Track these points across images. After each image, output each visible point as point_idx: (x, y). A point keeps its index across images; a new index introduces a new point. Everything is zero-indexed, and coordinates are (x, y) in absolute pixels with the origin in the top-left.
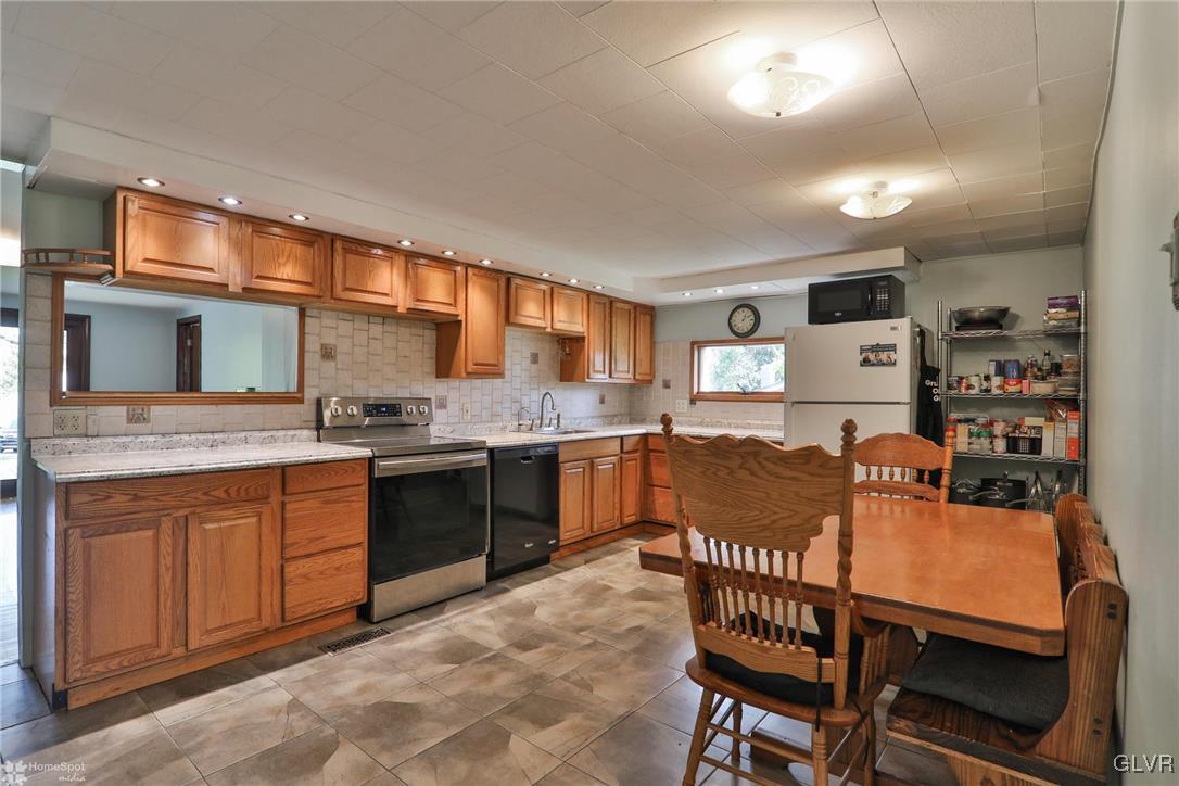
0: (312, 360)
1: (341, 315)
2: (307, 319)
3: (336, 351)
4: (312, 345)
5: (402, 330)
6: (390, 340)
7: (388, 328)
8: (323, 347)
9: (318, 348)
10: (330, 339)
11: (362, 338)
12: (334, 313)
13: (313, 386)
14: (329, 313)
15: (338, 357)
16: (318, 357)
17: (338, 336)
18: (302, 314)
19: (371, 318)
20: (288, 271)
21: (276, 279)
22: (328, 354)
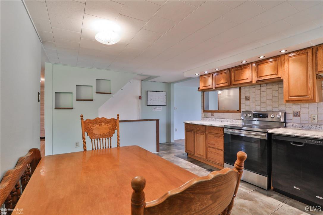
0: (243, 101)
1: (251, 87)
2: (241, 90)
3: (250, 97)
4: (243, 97)
5: (274, 87)
6: (269, 91)
7: (268, 87)
8: (246, 97)
9: (244, 97)
10: (248, 94)
11: (258, 92)
12: (249, 87)
13: (244, 108)
14: (247, 87)
15: (251, 99)
16: (244, 100)
17: (250, 93)
18: (240, 89)
19: (261, 85)
20: (222, 81)
21: (220, 84)
22: (247, 99)
